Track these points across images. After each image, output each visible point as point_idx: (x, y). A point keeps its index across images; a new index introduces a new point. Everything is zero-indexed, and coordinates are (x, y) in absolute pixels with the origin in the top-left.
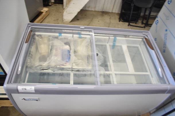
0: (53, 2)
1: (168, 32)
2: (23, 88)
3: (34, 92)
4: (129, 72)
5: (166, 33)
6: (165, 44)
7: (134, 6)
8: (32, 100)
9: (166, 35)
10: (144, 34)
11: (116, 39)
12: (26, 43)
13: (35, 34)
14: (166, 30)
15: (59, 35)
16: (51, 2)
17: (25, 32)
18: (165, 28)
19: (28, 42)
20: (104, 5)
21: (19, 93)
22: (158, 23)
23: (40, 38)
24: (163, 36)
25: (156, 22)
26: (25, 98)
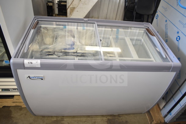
0: (57, 14)
1: (168, 21)
2: (29, 62)
3: (39, 66)
4: (133, 57)
5: (166, 23)
6: (166, 34)
7: (137, 13)
8: (37, 78)
9: (166, 25)
10: (145, 26)
11: (119, 31)
12: (33, 29)
13: (41, 27)
14: (166, 21)
15: (64, 28)
16: (55, 13)
17: (32, 23)
18: (165, 19)
19: (34, 29)
20: (107, 15)
21: (24, 69)
22: (158, 17)
23: (46, 30)
24: (164, 28)
25: (156, 16)
26: (30, 76)
